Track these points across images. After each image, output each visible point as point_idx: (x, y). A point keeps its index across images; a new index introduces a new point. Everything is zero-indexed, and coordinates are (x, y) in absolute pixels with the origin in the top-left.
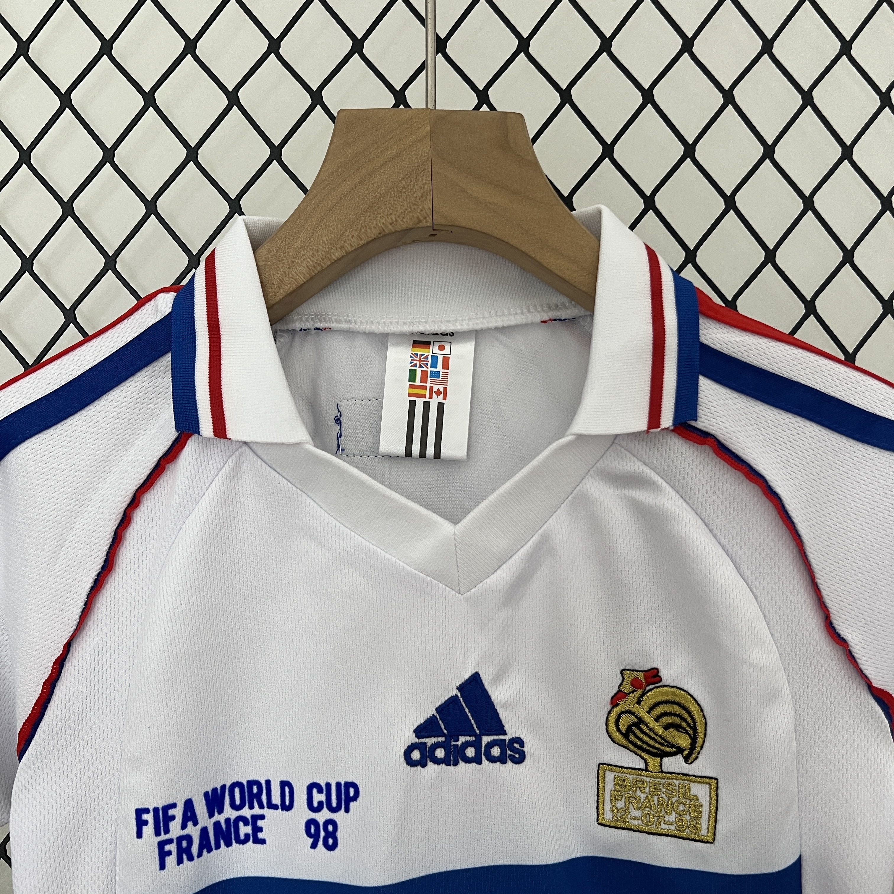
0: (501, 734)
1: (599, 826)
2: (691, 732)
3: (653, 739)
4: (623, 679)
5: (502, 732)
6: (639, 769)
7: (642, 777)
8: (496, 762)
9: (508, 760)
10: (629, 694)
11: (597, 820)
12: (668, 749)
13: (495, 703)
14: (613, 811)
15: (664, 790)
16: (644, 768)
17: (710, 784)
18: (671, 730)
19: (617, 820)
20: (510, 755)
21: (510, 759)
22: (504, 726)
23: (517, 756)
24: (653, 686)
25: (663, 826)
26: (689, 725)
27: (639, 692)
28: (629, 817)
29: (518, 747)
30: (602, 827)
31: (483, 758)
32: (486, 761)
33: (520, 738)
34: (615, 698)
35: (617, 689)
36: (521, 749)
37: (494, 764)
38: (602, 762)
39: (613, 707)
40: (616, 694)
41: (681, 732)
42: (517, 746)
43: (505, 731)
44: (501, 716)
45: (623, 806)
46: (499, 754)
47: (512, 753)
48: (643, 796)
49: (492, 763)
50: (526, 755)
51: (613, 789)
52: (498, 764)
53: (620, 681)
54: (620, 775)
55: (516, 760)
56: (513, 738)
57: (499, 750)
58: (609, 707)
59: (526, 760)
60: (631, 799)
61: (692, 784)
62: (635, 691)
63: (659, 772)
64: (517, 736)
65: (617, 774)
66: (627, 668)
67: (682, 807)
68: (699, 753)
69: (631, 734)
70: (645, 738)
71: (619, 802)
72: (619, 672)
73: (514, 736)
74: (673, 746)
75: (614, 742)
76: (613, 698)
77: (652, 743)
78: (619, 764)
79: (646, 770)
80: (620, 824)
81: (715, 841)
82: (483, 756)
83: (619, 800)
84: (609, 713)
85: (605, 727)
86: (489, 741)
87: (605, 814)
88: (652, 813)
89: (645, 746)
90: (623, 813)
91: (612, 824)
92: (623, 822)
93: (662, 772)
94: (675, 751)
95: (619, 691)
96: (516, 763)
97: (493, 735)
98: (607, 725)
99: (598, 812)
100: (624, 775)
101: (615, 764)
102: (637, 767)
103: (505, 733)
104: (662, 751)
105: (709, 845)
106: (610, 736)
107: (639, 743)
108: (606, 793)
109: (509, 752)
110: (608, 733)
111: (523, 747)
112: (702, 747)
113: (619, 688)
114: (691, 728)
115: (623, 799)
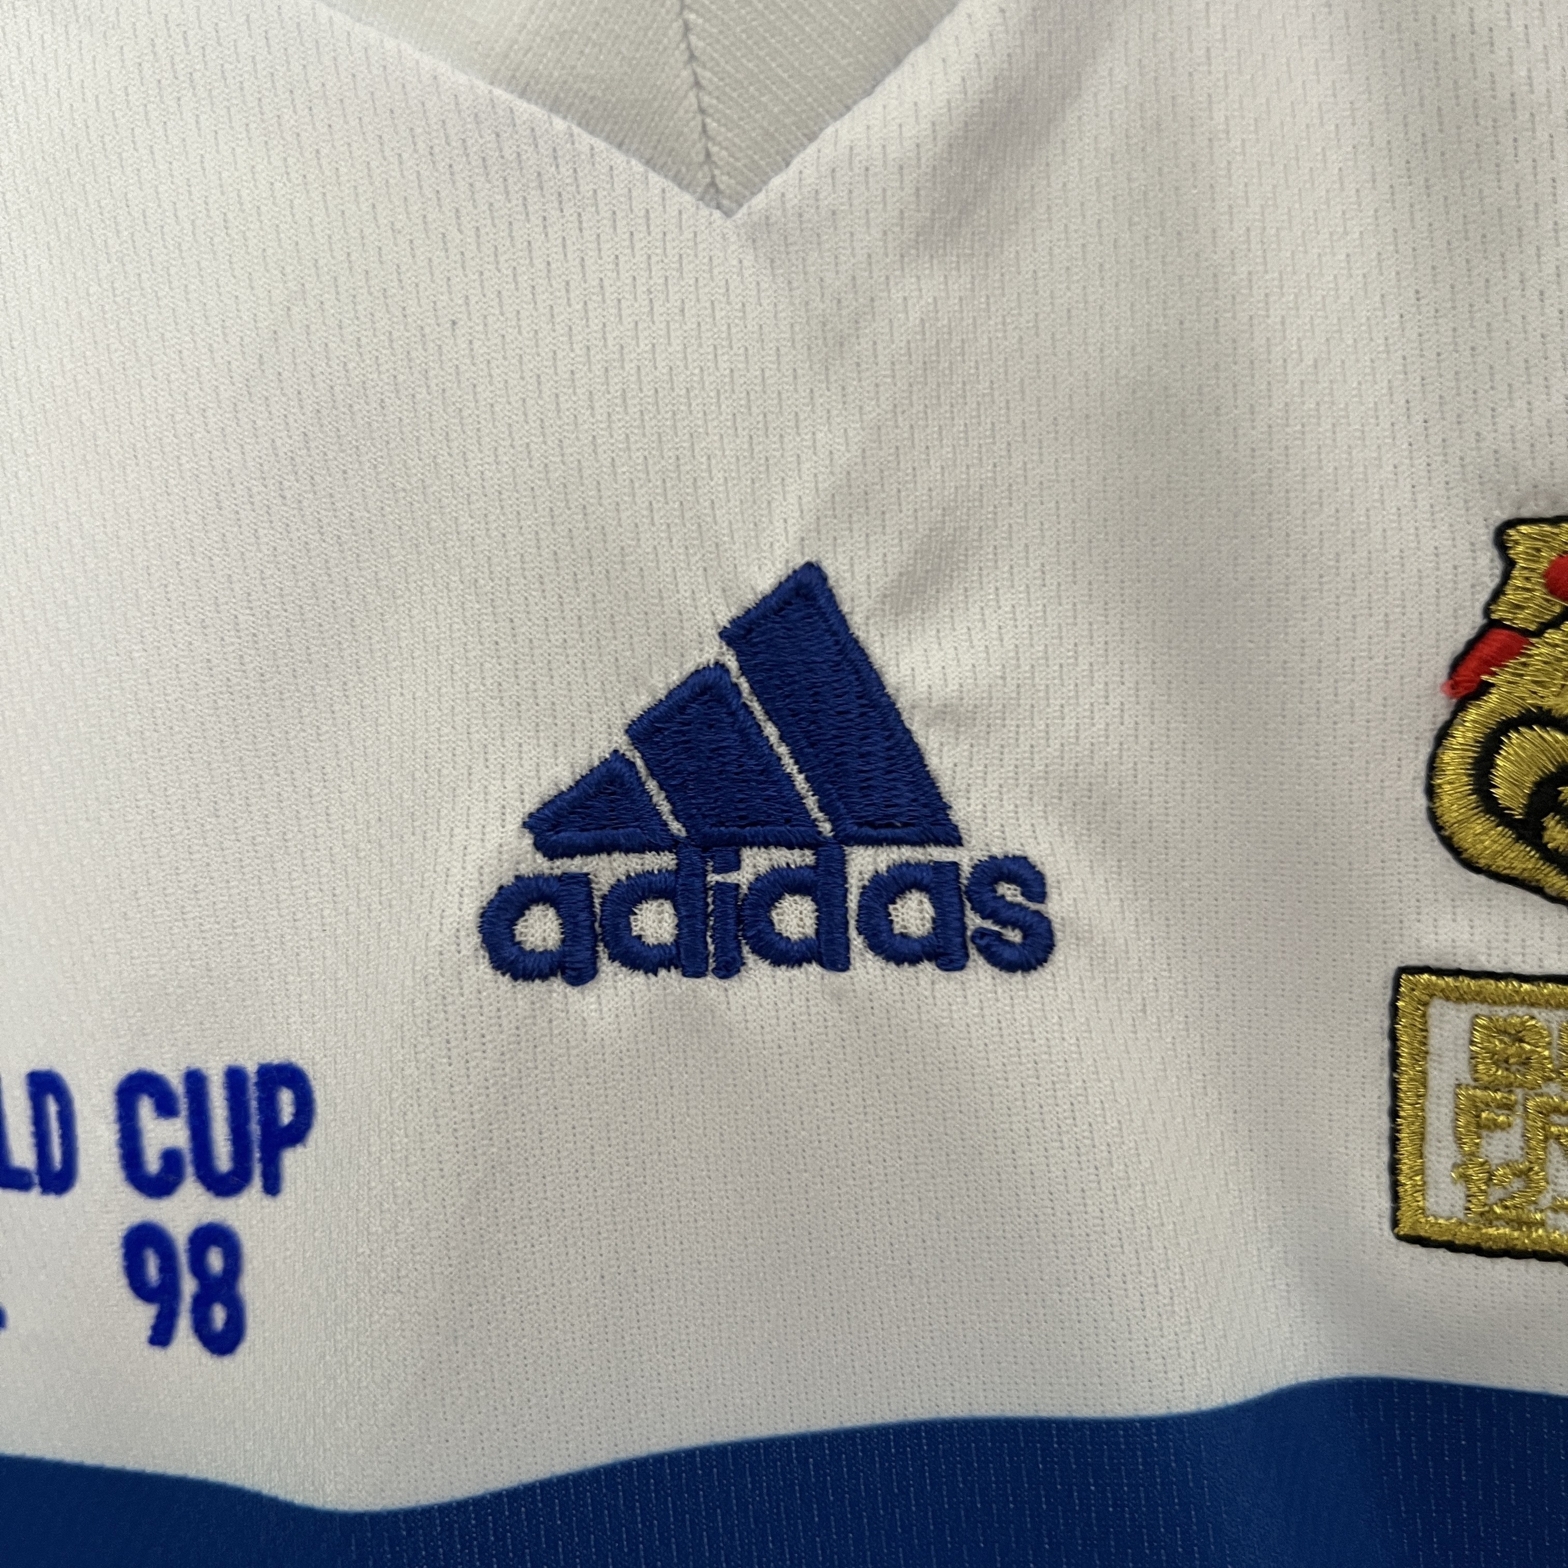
0: (938, 842)
1: (1405, 1247)
4: (1510, 564)
5: (937, 830)
8: (914, 960)
9: (973, 952)
10: (1539, 633)
11: (1395, 1223)
13: (903, 703)
14: (1466, 1178)
19: (1488, 1218)
20: (981, 933)
21: (982, 950)
22: (946, 807)
23: (1014, 936)
28: (1545, 1200)
29: (1020, 899)
30: (1418, 1250)
31: (857, 941)
32: (870, 955)
33: (1025, 858)
34: (1472, 663)
35: (1480, 621)
36: (1033, 906)
37: (907, 970)
38: (1414, 962)
39: (1461, 707)
40: (1471, 645)
42: (1010, 892)
43: (955, 828)
44: (934, 762)
45: (1516, 1153)
46: (929, 925)
47: (989, 925)
49: (899, 962)
50: (1059, 935)
51: (1466, 1078)
52: (927, 969)
53: (1492, 583)
54: (1502, 1012)
55: (1007, 954)
56: (993, 858)
57: (929, 910)
58: (1441, 708)
59: (1058, 956)
60: (1555, 1118)
64: (1014, 849)
65: (1484, 1009)
66: (1525, 513)
69: (1550, 822)
71: (1499, 1134)
72: (1485, 536)
73: (997, 851)
75: (1470, 865)
76: (1457, 664)
78: (1495, 964)
80: (1500, 1232)
82: (853, 933)
83: (1495, 1126)
84: (1443, 735)
85: (1421, 801)
86: (882, 868)
87: (1431, 1192)
90: (1517, 1184)
91: (1464, 1234)
92: (1518, 1223)
95: (1491, 625)
96: (1010, 967)
97: (898, 842)
98: (1431, 792)
99: (1395, 1185)
100: (1521, 1011)
101: (1474, 967)
103: (953, 838)
106: (1448, 843)
108: (1431, 1105)
109: (974, 921)
110: (1438, 828)
111: (1041, 897)
113: (1487, 611)
115: (1517, 1121)
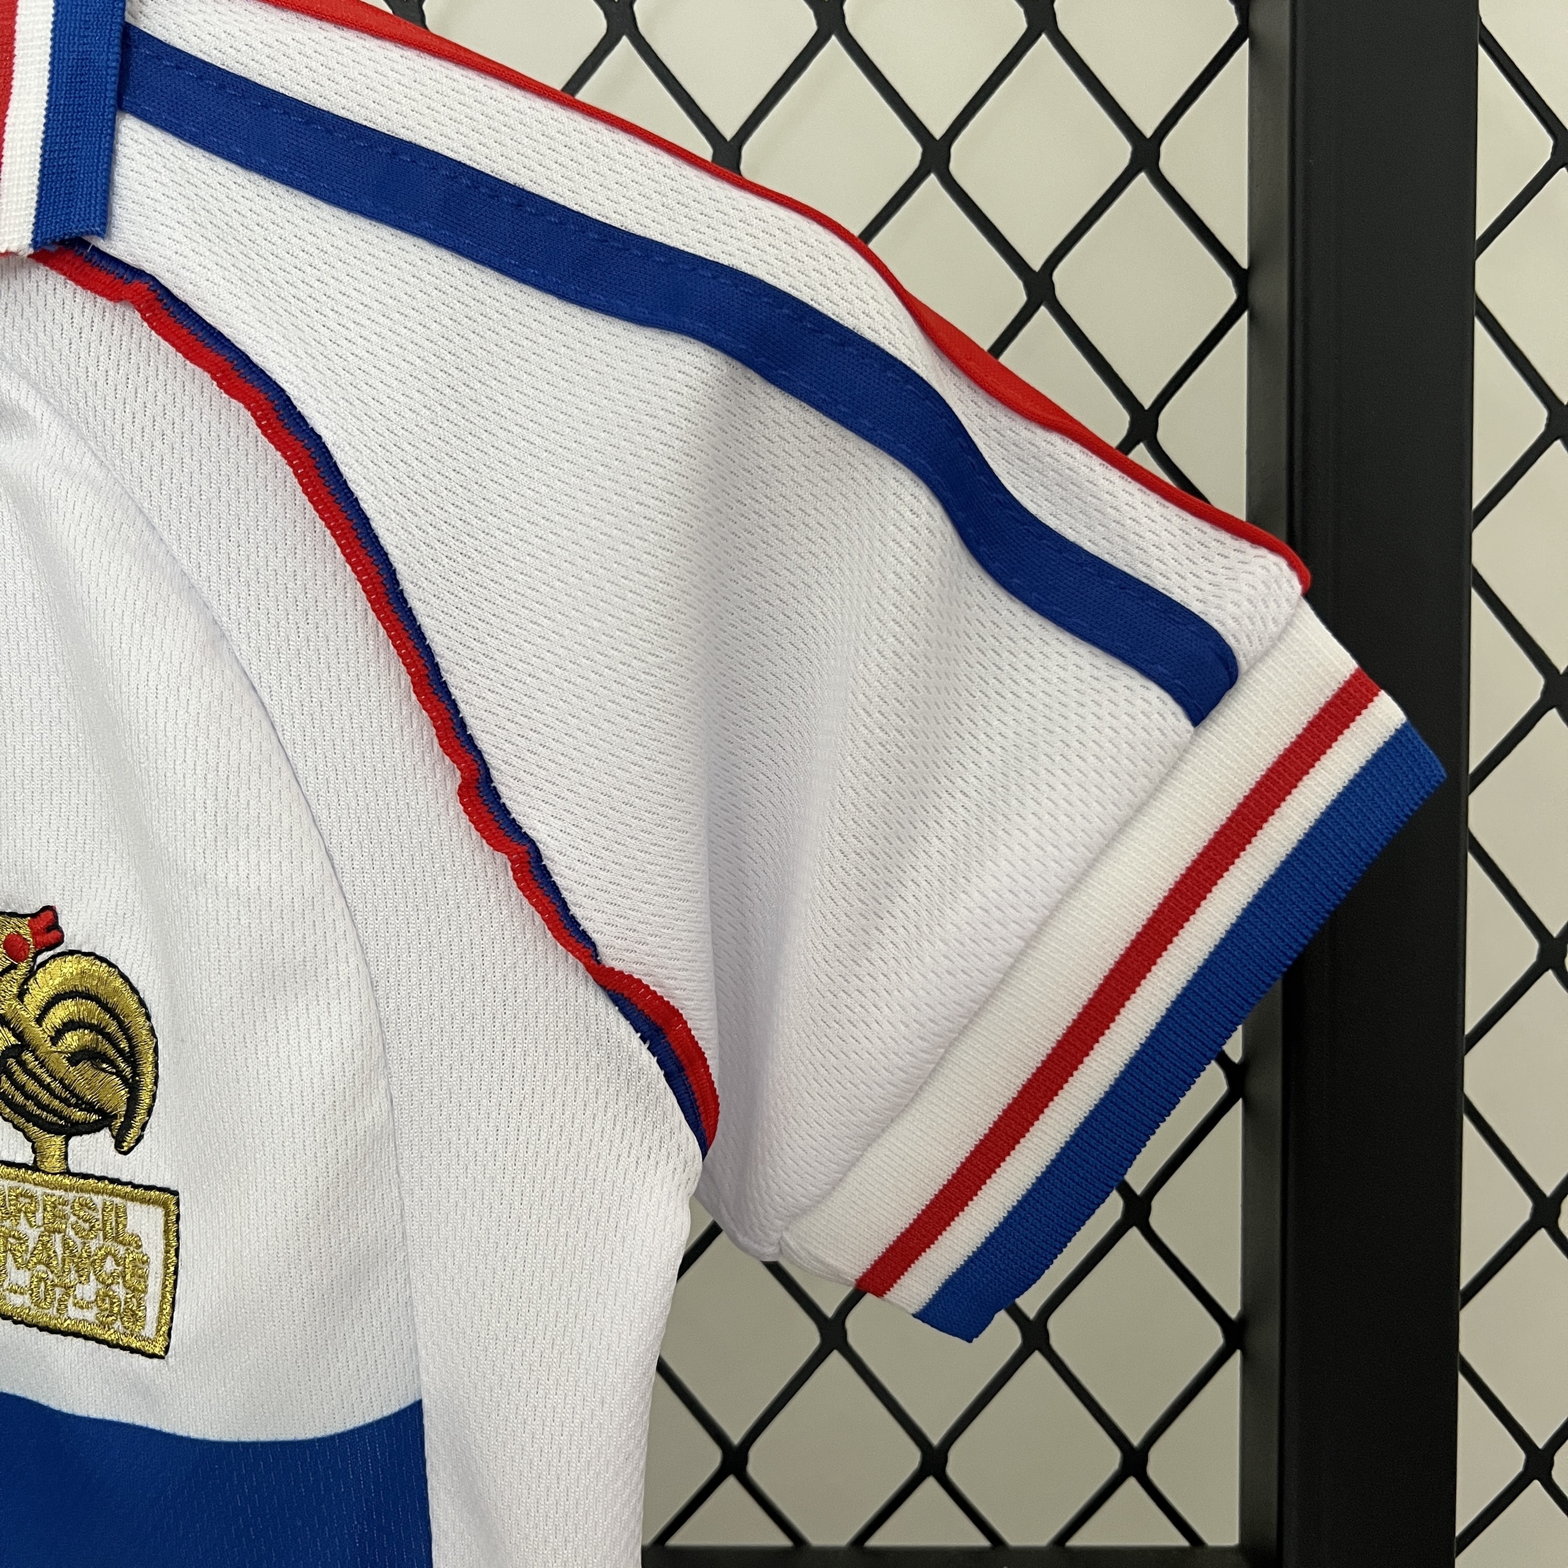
2: (128, 1071)
3: (47, 1088)
6: (20, 1166)
7: (27, 1186)
12: (79, 1115)
15: (73, 1219)
16: (31, 1163)
17: (165, 1205)
18: (84, 1066)
24: (51, 953)
25: (73, 1312)
26: (120, 1052)
27: (23, 967)
28: (5, 1285)
41: (104, 1070)
48: (33, 1234)
60: (9, 1239)
61: (130, 1204)
62: (13, 967)
63: (61, 1173)
67: (110, 1265)
68: (143, 1128)
69: (3, 1076)
70: (32, 1086)
74: (90, 1107)
77: (45, 1097)
79: (35, 1168)
81: (169, 1353)
88: (51, 1276)
89: (31, 1106)
93: (67, 1172)
94: (95, 1121)
102: (19, 1160)
104: (67, 1119)
105: (155, 1360)
107: (20, 1099)
112: (149, 1112)
114: (126, 1060)
